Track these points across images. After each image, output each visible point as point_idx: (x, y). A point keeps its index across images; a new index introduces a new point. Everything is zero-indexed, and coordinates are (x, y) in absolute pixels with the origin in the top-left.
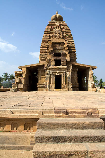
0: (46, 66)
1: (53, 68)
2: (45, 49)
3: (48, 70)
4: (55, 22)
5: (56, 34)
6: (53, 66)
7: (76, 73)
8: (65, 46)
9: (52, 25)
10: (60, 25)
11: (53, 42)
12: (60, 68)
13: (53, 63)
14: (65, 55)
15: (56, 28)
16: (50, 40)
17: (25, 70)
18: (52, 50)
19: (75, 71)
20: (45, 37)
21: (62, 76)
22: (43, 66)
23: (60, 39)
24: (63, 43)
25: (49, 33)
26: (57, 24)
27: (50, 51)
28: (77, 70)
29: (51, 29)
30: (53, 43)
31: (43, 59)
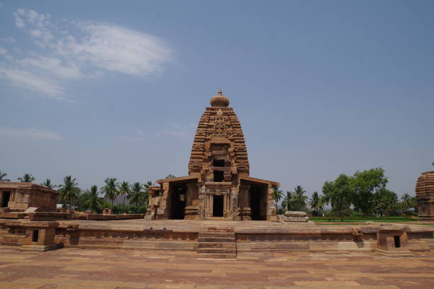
0: (200, 181)
1: (210, 185)
2: (200, 153)
3: (204, 187)
4: (215, 109)
5: (217, 129)
6: (210, 181)
7: (247, 192)
8: (230, 150)
9: (210, 112)
10: (225, 114)
11: (212, 142)
12: (221, 185)
13: (211, 176)
14: (229, 164)
15: (218, 119)
16: (207, 138)
17: (166, 186)
18: (210, 155)
19: (244, 189)
20: (201, 134)
21: (225, 197)
22: (196, 179)
23: (223, 138)
24: (228, 145)
25: (205, 127)
26: (220, 112)
27: (207, 158)
28: (249, 186)
29: (209, 120)
30: (212, 144)
31: (195, 169)
